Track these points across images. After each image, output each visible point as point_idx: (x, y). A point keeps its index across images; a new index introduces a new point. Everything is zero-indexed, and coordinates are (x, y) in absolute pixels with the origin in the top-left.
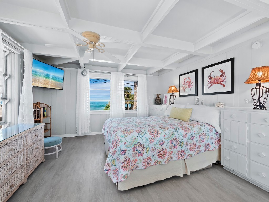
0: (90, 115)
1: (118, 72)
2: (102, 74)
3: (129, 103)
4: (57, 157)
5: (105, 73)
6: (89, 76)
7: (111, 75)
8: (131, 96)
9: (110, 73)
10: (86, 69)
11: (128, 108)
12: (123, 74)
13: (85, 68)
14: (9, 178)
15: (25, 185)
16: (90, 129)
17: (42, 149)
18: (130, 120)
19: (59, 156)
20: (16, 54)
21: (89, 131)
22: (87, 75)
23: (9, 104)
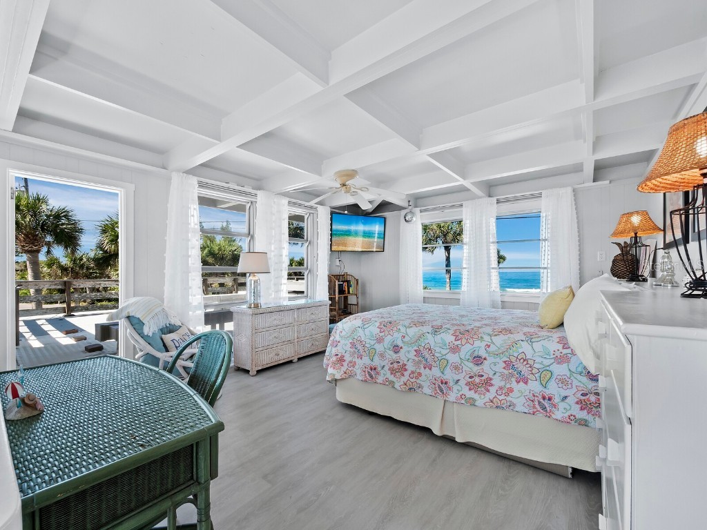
0: (422, 299)
2: (446, 211)
5: (453, 206)
6: (420, 220)
7: (464, 209)
9: (461, 205)
10: (414, 206)
12: (495, 200)
15: (296, 363)
20: (314, 214)
23: (309, 275)
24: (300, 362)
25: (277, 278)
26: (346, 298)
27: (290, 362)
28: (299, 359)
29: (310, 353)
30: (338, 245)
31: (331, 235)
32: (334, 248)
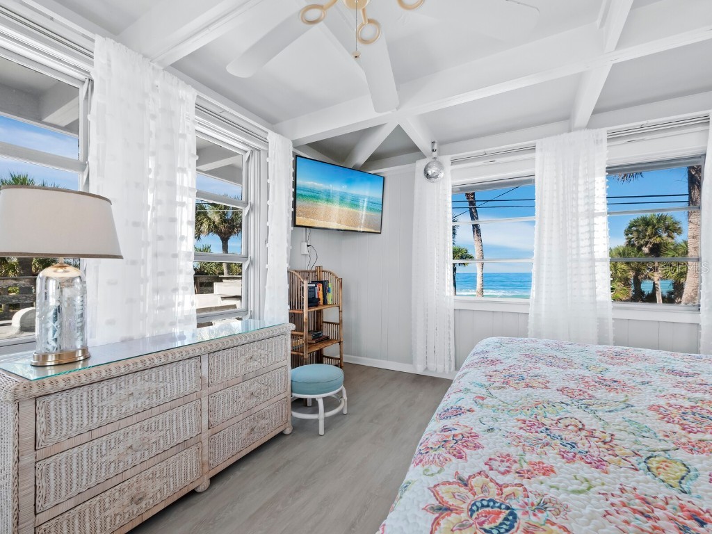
0: (452, 312)
1: (572, 134)
3: (661, 279)
4: (321, 432)
5: (511, 152)
6: (450, 178)
8: (675, 249)
9: (533, 148)
10: (439, 154)
11: (659, 298)
12: (603, 133)
13: (435, 154)
14: (128, 475)
15: (202, 495)
16: (450, 360)
17: (282, 396)
18: (614, 372)
19: (326, 429)
20: (261, 152)
21: (447, 367)
22: (442, 175)
23: (251, 271)
24: (218, 487)
25: (161, 274)
26: (319, 313)
27: (193, 493)
28: (214, 480)
29: (244, 453)
30: (307, 215)
31: (295, 195)
32: (299, 221)
